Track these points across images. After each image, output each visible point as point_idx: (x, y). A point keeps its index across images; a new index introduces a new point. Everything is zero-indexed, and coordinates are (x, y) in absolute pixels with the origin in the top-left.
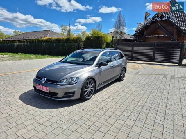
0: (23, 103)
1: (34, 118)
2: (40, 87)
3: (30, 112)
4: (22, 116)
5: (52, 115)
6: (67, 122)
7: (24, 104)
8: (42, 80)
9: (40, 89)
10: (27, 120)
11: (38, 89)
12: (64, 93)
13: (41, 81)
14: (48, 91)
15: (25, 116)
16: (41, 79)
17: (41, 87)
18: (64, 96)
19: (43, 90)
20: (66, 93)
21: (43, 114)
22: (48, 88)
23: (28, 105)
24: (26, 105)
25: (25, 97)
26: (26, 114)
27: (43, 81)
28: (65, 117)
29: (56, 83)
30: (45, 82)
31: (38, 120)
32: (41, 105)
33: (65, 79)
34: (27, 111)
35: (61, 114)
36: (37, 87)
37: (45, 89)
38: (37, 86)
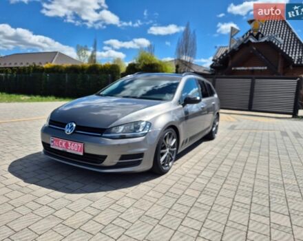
0: (20, 180)
1: (55, 214)
2: (61, 144)
3: (41, 201)
4: (23, 210)
5: (96, 205)
6: (139, 222)
7: (22, 182)
8: (64, 127)
9: (61, 149)
10: (36, 220)
11: (57, 148)
12: (119, 157)
13: (64, 130)
14: (80, 151)
15: (30, 211)
16: (63, 125)
17: (63, 144)
18: (118, 163)
19: (68, 151)
20: (123, 157)
21: (74, 204)
22: (80, 145)
23: (33, 185)
24: (27, 184)
25: (20, 167)
26: (33, 205)
27: (68, 131)
28: (129, 210)
29: (102, 134)
30: (74, 132)
31: (64, 218)
32: (64, 185)
33: (121, 125)
34: (33, 199)
35: (117, 203)
36: (52, 144)
37: (75, 148)
38: (52, 142)
